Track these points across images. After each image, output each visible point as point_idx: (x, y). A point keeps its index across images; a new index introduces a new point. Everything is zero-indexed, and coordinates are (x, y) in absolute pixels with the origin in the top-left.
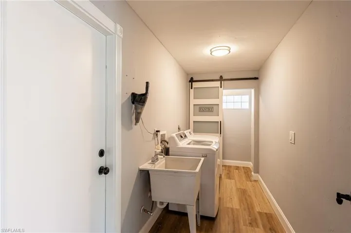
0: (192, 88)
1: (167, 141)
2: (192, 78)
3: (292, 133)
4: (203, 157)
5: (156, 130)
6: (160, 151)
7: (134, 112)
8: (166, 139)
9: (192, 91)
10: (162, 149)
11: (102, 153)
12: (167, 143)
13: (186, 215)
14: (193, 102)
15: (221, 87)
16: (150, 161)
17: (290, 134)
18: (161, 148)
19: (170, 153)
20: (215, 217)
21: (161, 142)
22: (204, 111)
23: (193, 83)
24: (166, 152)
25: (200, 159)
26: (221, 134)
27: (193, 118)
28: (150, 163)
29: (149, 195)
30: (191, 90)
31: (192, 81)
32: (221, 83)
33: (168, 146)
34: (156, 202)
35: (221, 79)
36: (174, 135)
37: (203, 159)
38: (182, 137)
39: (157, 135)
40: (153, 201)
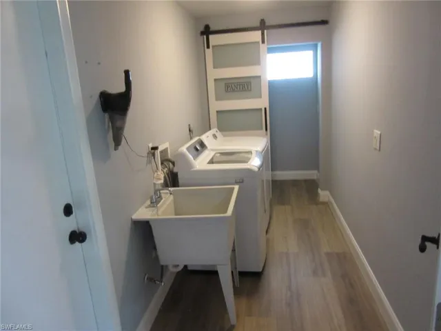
0: (208, 47)
1: (173, 159)
2: (207, 27)
3: (377, 132)
4: (236, 183)
5: (151, 145)
6: (162, 181)
7: (109, 126)
8: (170, 156)
9: (209, 52)
10: (165, 177)
11: (68, 210)
12: (173, 163)
13: (216, 273)
14: (214, 74)
15: (263, 42)
16: (148, 202)
17: (375, 135)
18: (162, 176)
19: (180, 181)
20: (261, 270)
21: (162, 164)
22: (234, 91)
23: (211, 37)
24: (173, 180)
25: (233, 189)
26: (266, 129)
27: (216, 106)
28: (149, 206)
29: (154, 255)
30: (207, 50)
31: (207, 32)
32: (263, 34)
33: (175, 170)
34: (167, 266)
35: (263, 26)
36: (184, 149)
37: (236, 187)
38: (197, 150)
39: (154, 155)
40: (162, 266)
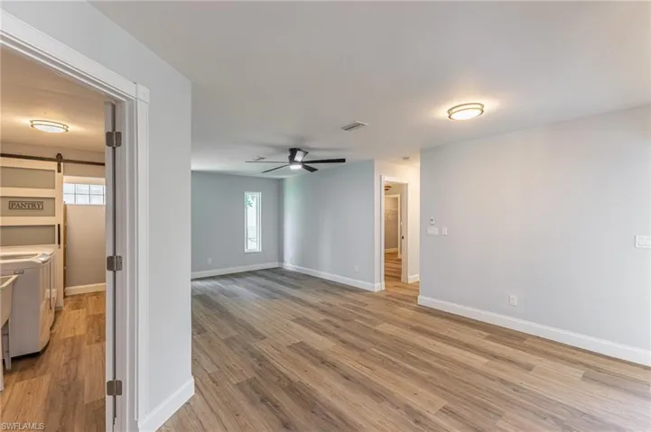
15: (59, 171)
22: (20, 208)
25: (10, 278)
26: (59, 243)
32: (59, 165)
35: (60, 159)
